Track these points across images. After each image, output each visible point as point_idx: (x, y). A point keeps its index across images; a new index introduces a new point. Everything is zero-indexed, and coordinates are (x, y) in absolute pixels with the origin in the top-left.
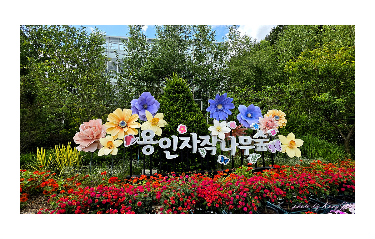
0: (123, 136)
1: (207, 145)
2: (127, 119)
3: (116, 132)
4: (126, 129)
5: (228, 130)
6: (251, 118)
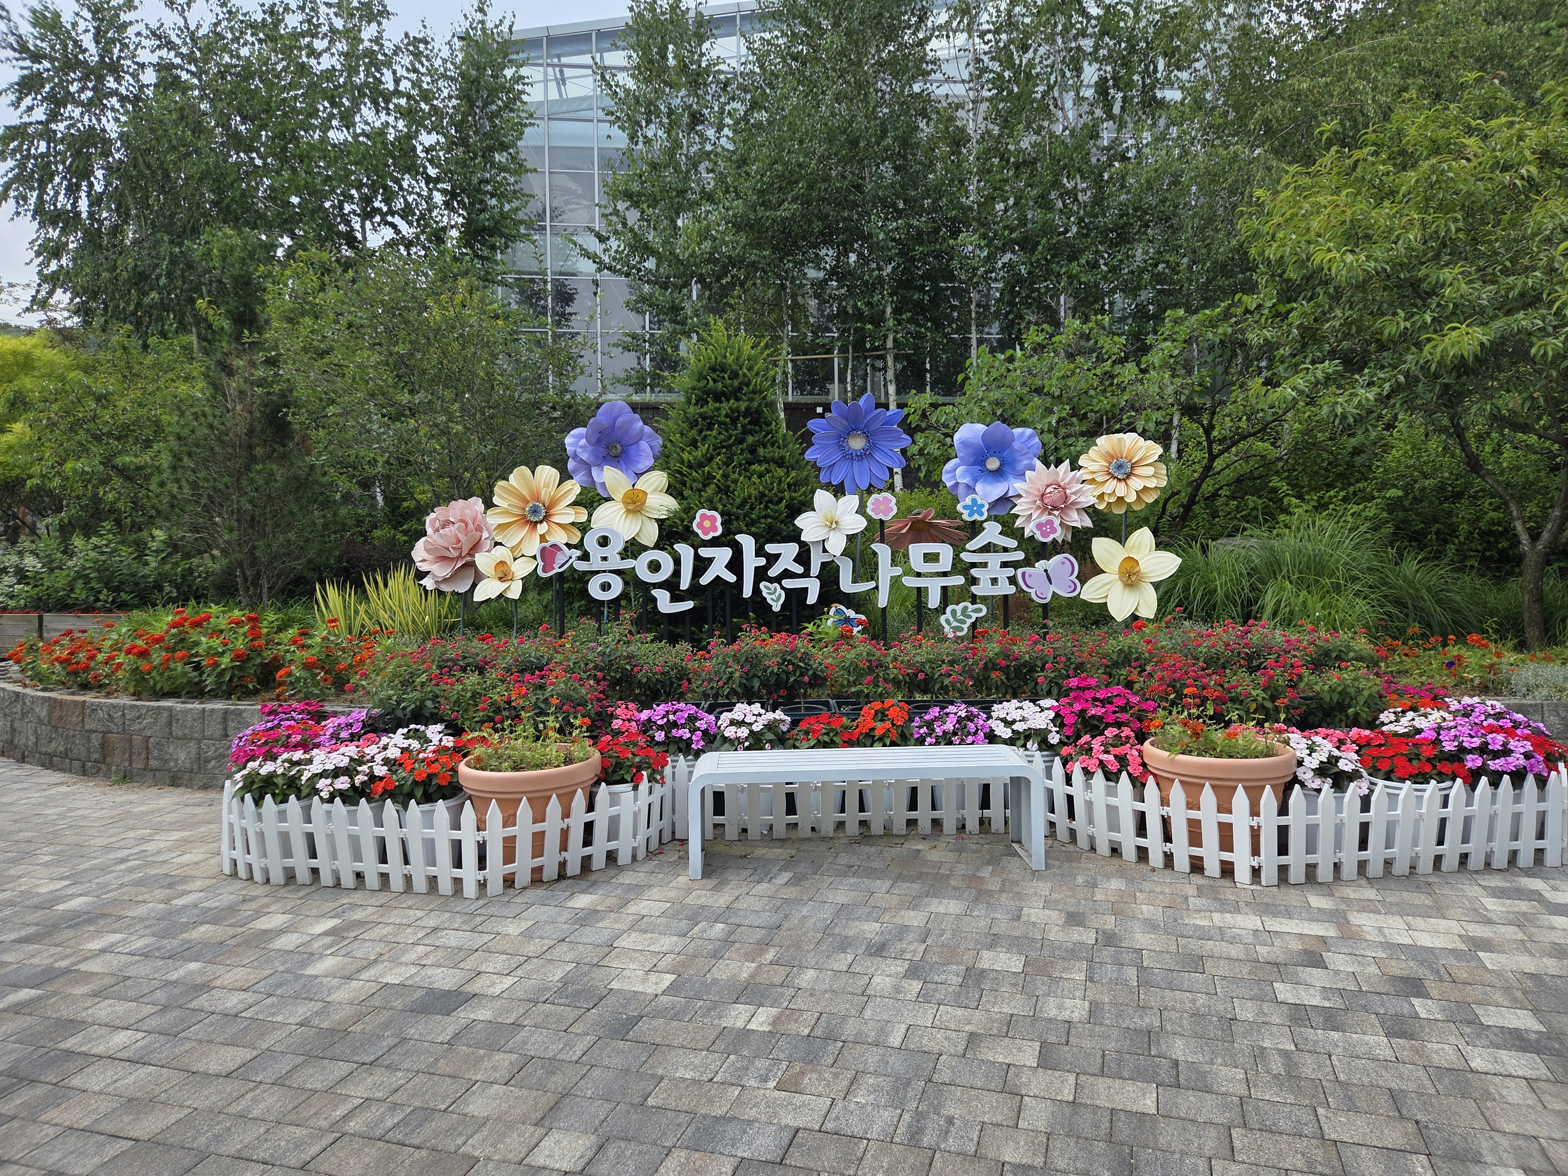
0: (534, 547)
3: (517, 536)
5: (859, 524)
6: (999, 474)
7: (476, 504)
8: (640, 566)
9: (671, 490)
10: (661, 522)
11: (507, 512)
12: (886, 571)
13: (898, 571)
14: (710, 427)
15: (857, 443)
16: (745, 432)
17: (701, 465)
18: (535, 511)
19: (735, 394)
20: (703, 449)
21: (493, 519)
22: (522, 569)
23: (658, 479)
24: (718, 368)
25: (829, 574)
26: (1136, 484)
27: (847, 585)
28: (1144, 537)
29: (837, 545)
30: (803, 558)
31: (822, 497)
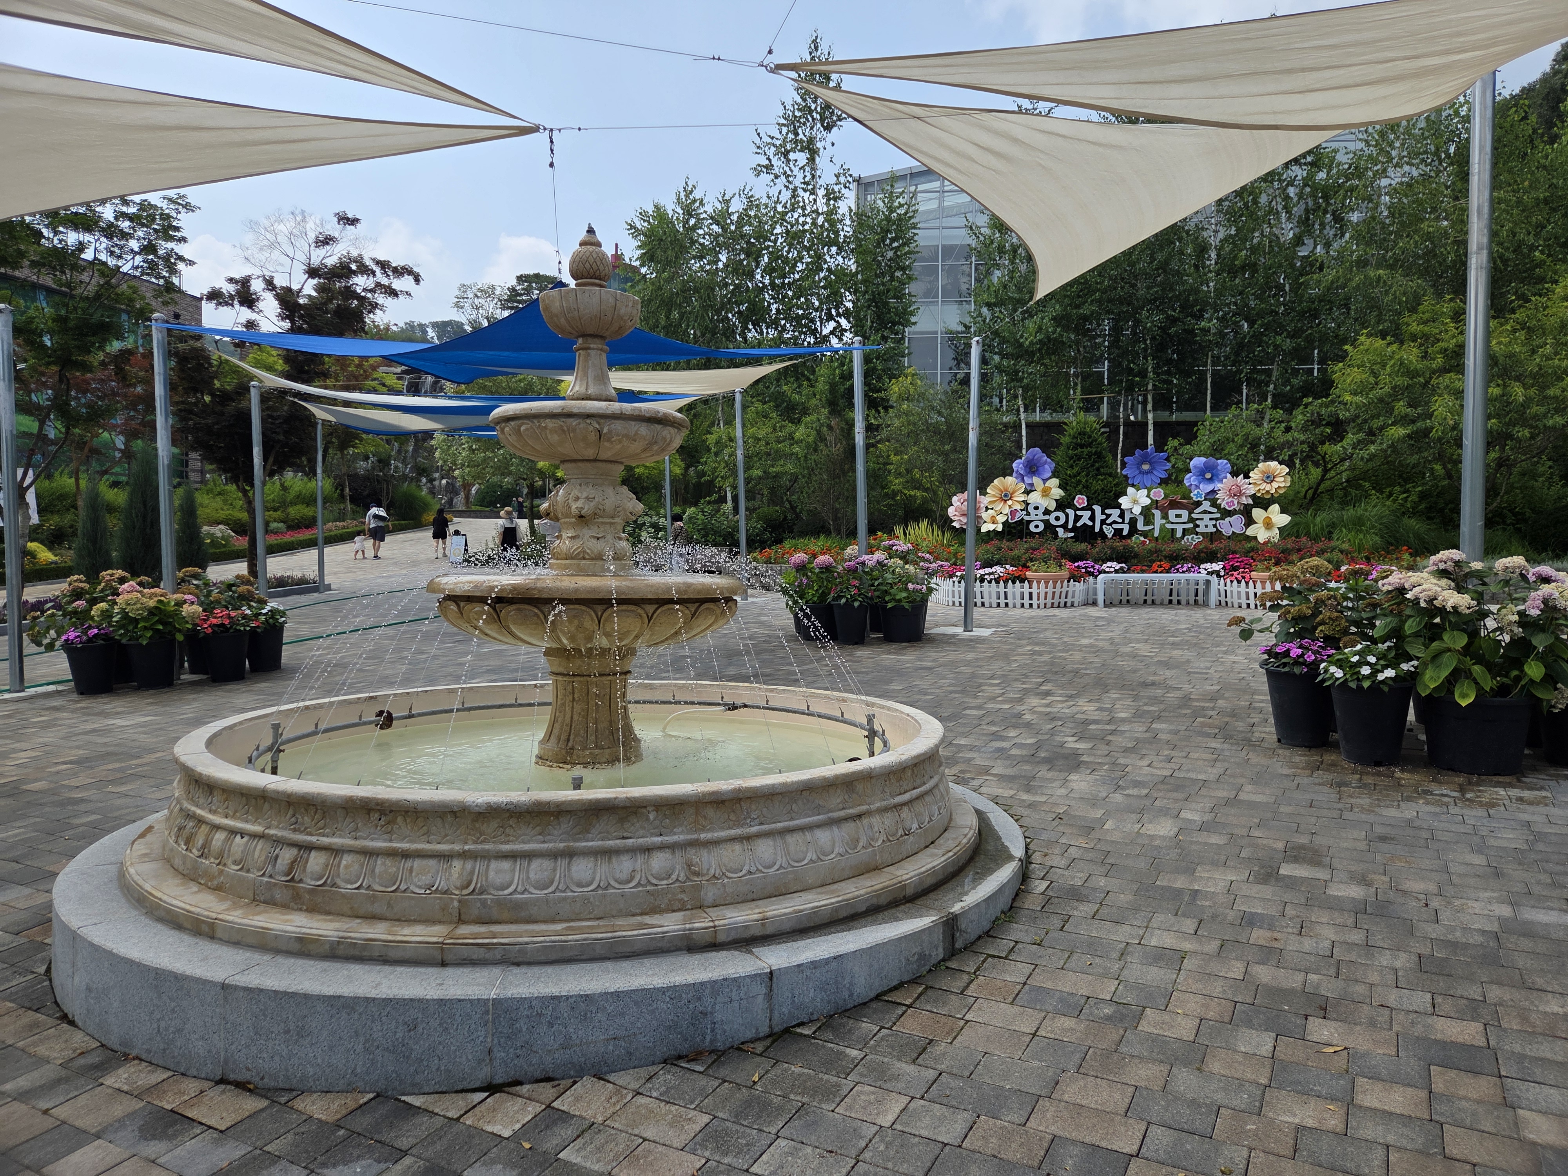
0: (1007, 510)
1: (1115, 522)
2: (1010, 490)
3: (999, 506)
4: (1010, 502)
5: (1148, 502)
6: (1211, 480)
7: (977, 492)
8: (1052, 519)
9: (1060, 487)
10: (1056, 500)
11: (994, 496)
12: (1158, 520)
13: (1164, 521)
14: (1079, 460)
15: (1146, 467)
16: (1095, 462)
17: (1075, 476)
18: (1006, 495)
19: (1090, 445)
20: (1076, 469)
21: (987, 499)
22: (1001, 519)
23: (1055, 482)
24: (1082, 433)
25: (1133, 522)
26: (1275, 485)
28: (1275, 508)
29: (1137, 510)
30: (1122, 516)
31: (1130, 490)
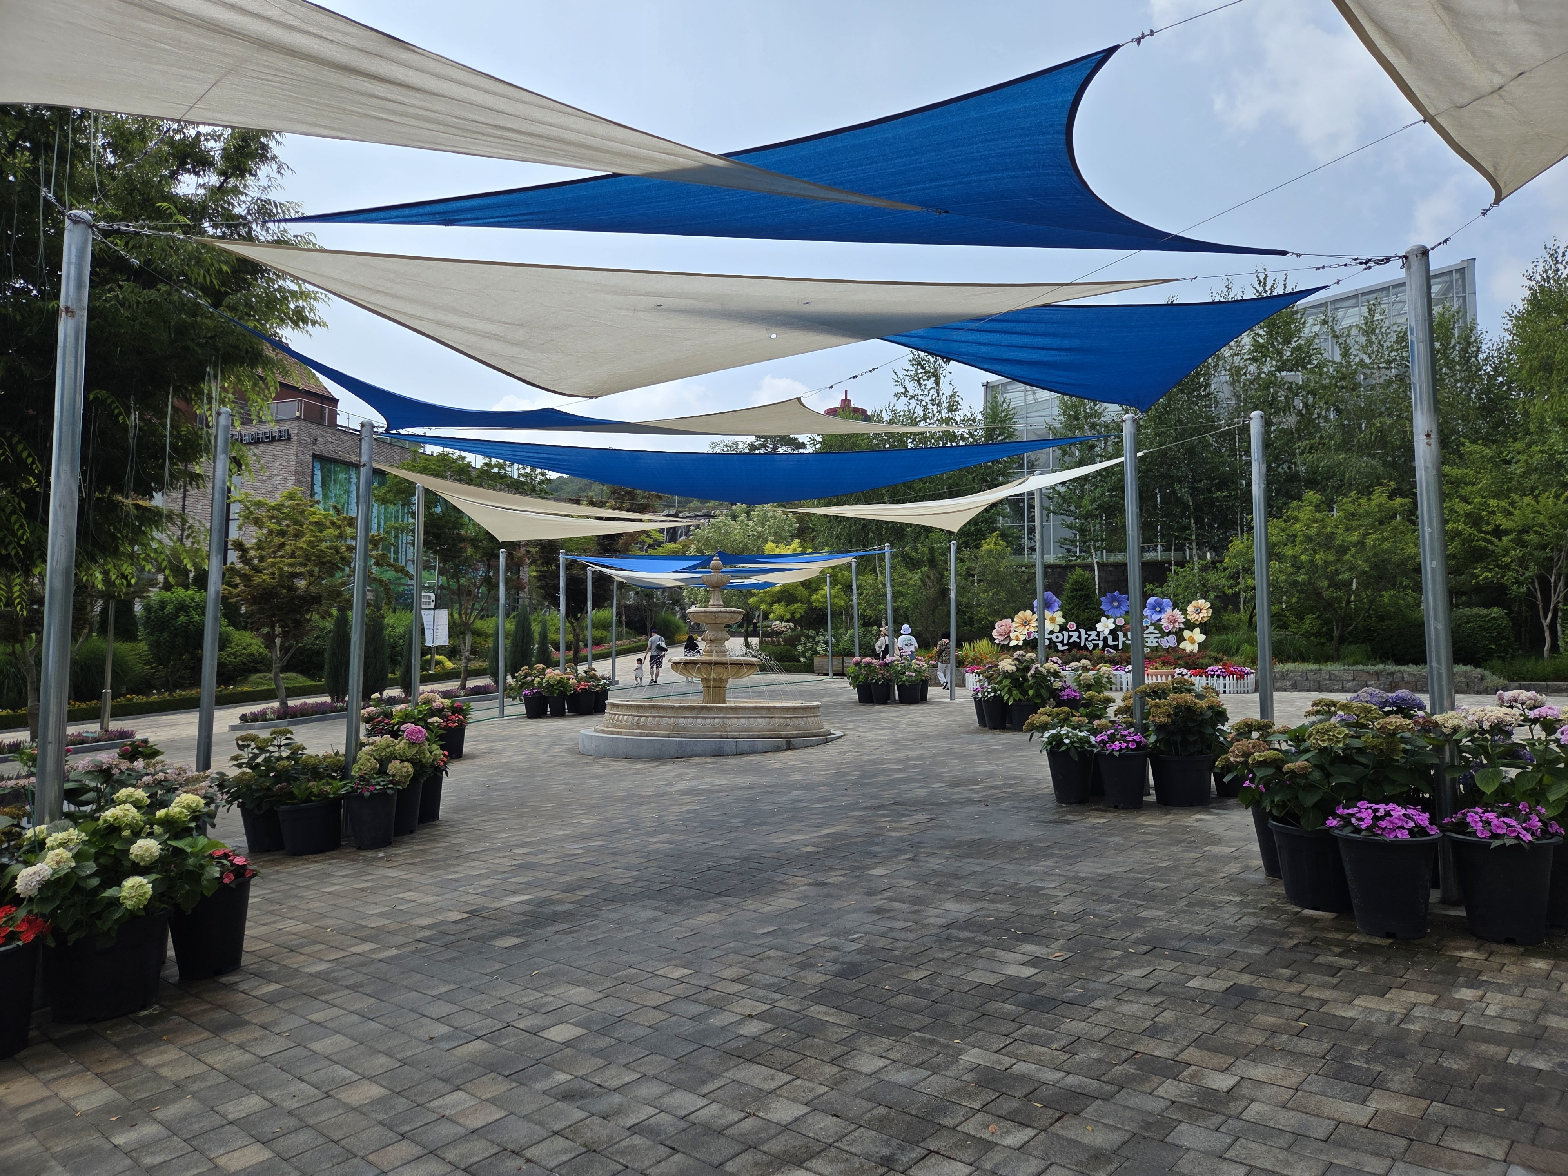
0: (1026, 632)
1: (1094, 639)
2: (1029, 619)
3: (1021, 629)
4: (1028, 627)
5: (1113, 626)
6: (1160, 612)
7: (1010, 620)
8: (1053, 637)
10: (1060, 625)
11: (1018, 623)
12: (1121, 638)
13: (1125, 639)
14: (1075, 599)
15: (1114, 604)
17: (1071, 610)
18: (1025, 622)
20: (1072, 605)
21: (1014, 625)
23: (1060, 613)
24: (1077, 582)
25: (1105, 639)
26: (1201, 615)
27: (1110, 642)
28: (1197, 630)
29: (1107, 632)
30: (1098, 635)
31: (1103, 619)
